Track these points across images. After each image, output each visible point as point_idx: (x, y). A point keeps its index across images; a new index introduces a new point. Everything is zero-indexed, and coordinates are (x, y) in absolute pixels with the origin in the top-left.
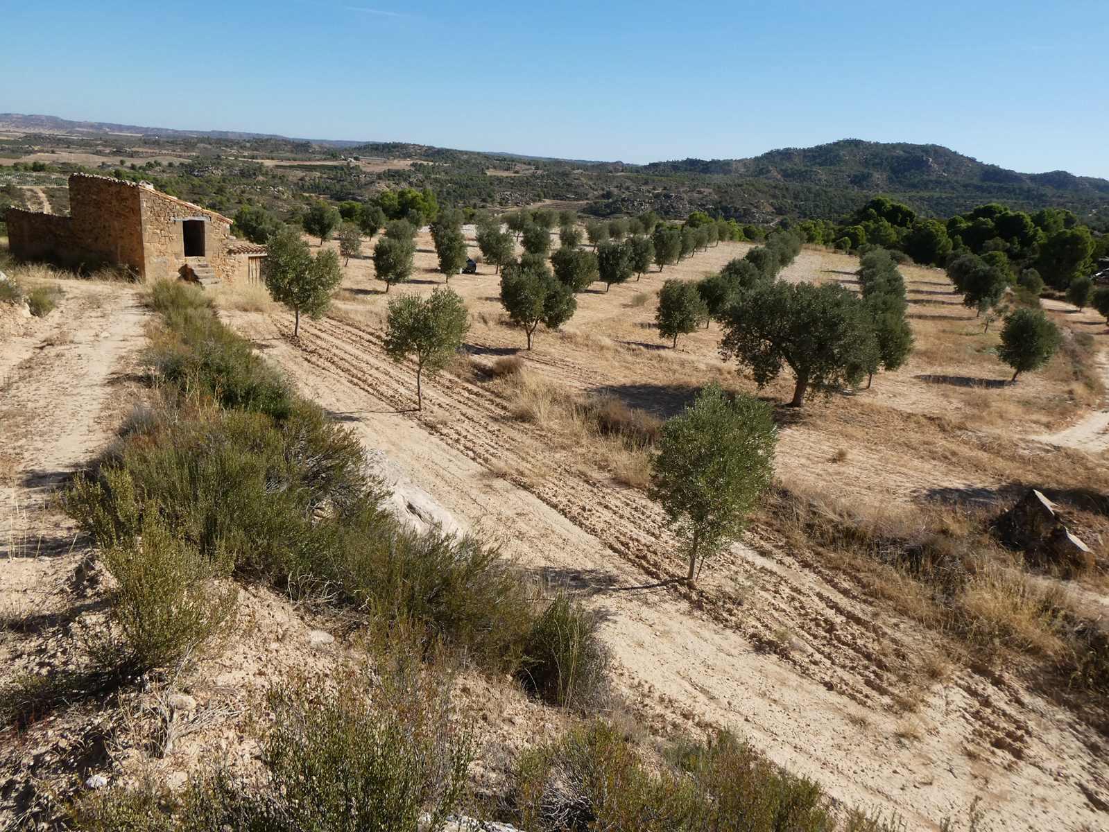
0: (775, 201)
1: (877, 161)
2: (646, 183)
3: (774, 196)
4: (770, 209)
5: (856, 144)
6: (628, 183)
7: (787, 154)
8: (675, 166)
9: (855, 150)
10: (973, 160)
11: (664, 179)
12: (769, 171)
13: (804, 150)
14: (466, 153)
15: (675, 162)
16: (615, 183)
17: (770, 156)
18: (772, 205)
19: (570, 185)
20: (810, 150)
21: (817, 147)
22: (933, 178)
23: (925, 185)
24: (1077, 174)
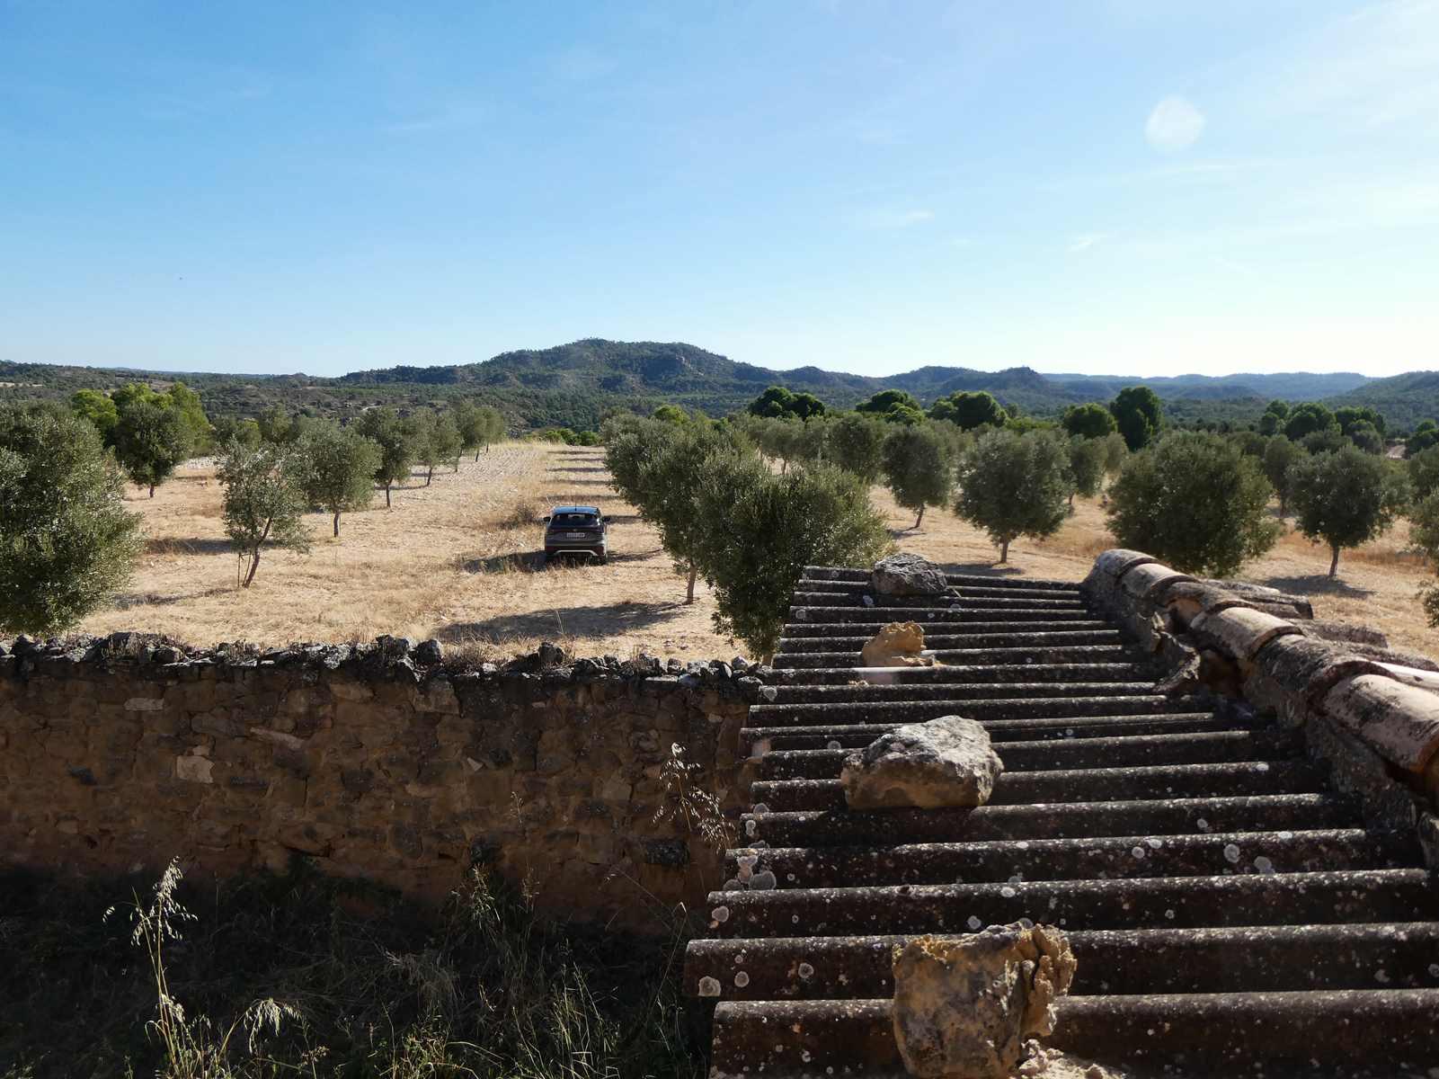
0: (526, 412)
1: (625, 362)
2: (352, 398)
3: (524, 406)
4: (523, 422)
5: (597, 344)
6: (329, 399)
7: (520, 358)
8: (381, 376)
9: (600, 351)
10: (723, 358)
11: (376, 392)
12: (505, 378)
13: (540, 352)
14: (69, 368)
15: (382, 371)
16: (309, 400)
17: (502, 360)
18: (524, 416)
19: (245, 404)
20: (547, 352)
21: (555, 348)
22: (691, 378)
23: (683, 387)
24: (825, 370)
